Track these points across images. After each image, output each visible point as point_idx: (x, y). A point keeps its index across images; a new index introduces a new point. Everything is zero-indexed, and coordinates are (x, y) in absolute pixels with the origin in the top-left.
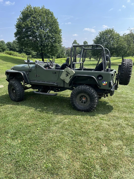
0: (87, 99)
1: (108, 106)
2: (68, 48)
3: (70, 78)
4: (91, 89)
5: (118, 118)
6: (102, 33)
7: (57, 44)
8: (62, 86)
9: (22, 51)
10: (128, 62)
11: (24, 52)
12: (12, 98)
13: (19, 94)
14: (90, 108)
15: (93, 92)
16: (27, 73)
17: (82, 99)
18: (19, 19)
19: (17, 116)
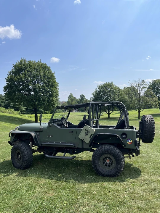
0: (111, 161)
1: (133, 168)
2: (63, 102)
3: (90, 137)
4: (116, 149)
5: (151, 182)
6: (102, 87)
7: (54, 99)
8: (80, 146)
9: (8, 107)
10: (150, 119)
11: (11, 107)
12: (17, 165)
13: (27, 159)
14: (117, 171)
15: (118, 152)
16: (38, 134)
17: (105, 161)
18: (10, 72)
19: (30, 187)
